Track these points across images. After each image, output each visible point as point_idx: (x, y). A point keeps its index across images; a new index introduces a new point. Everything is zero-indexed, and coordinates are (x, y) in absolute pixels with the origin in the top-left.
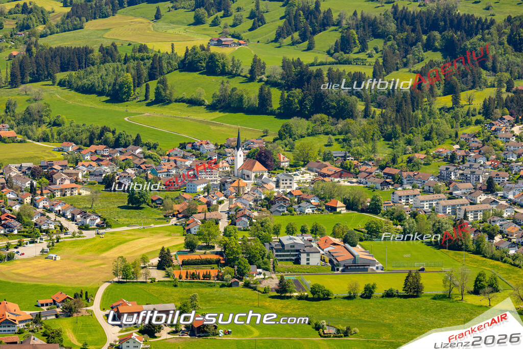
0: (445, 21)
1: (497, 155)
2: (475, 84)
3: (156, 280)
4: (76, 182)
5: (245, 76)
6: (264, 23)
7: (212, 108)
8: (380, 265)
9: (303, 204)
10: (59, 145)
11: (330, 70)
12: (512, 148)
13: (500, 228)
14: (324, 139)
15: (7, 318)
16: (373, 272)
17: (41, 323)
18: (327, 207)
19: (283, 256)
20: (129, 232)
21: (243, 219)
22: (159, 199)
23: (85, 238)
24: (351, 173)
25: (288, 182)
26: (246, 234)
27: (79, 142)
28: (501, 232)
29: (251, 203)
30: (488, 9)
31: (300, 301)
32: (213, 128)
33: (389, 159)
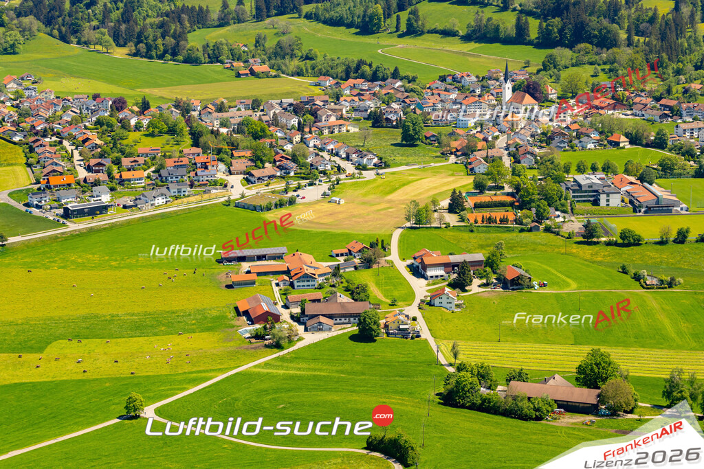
3: (451, 225)
4: (341, 118)
7: (467, 38)
8: (684, 206)
10: (316, 80)
15: (306, 272)
16: (678, 214)
17: (341, 276)
18: (610, 143)
19: (581, 197)
20: (410, 172)
21: (528, 156)
22: (434, 136)
23: (365, 179)
24: (625, 105)
25: (562, 115)
27: (335, 76)
29: (529, 138)
31: (609, 247)
32: (471, 59)
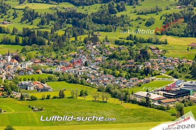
0: (73, 15)
1: (88, 55)
2: (82, 33)
5: (11, 33)
6: (17, 17)
7: (1, 43)
8: (52, 89)
9: (29, 72)
11: (37, 30)
12: (93, 52)
13: (89, 77)
14: (36, 52)
16: (50, 91)
18: (36, 72)
19: (22, 87)
24: (44, 62)
25: (24, 65)
26: (11, 81)
28: (89, 78)
29: (13, 72)
30: (86, 11)
31: (27, 101)
32: (1, 49)
33: (55, 57)
